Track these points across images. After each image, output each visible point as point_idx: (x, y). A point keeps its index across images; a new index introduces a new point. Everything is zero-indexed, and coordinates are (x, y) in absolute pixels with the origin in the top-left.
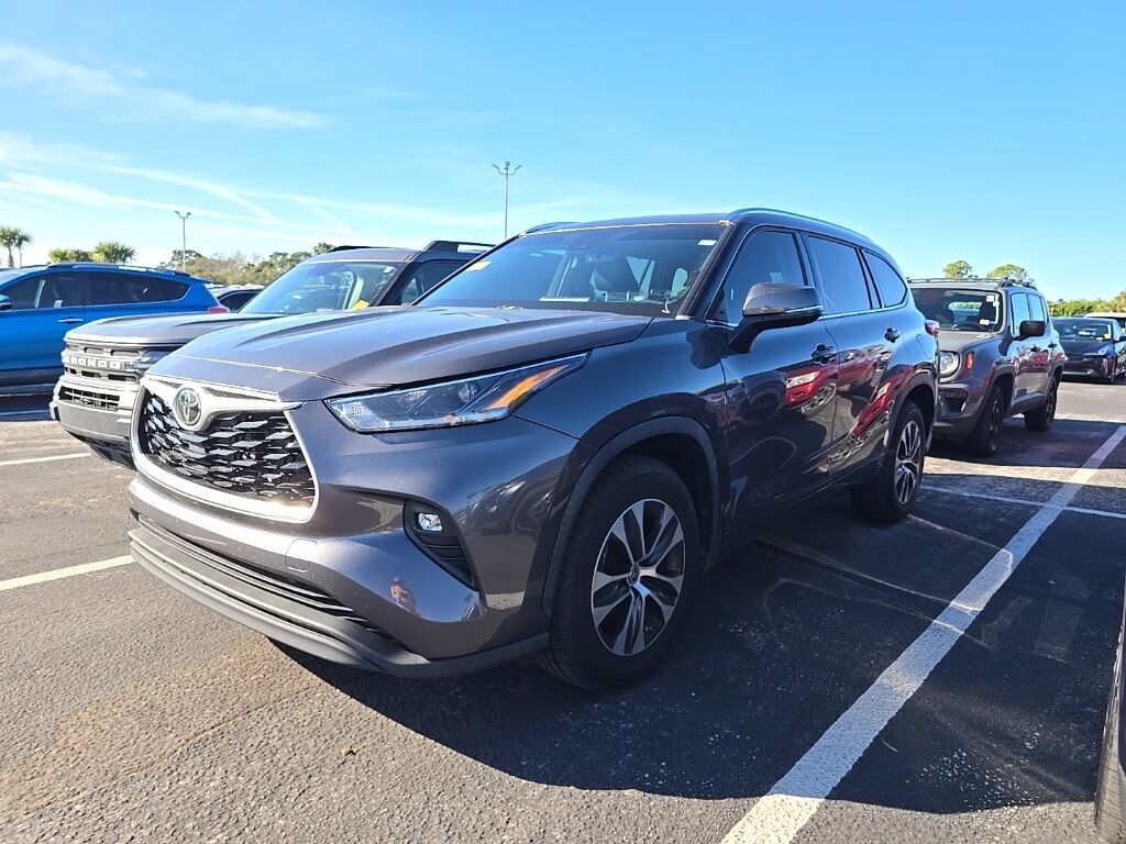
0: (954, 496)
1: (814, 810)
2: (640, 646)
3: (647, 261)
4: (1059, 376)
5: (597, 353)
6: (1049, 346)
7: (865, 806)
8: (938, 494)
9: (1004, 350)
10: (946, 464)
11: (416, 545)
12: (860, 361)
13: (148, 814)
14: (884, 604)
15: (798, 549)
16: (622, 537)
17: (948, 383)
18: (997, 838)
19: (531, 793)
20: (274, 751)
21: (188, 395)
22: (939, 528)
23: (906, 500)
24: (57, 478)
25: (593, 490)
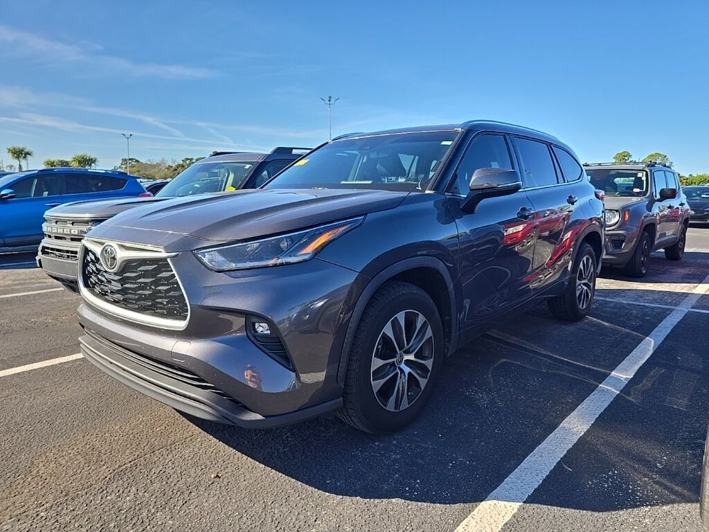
0: (616, 304)
1: (516, 510)
2: (405, 405)
3: (413, 156)
4: (686, 224)
5: (370, 216)
6: (680, 205)
7: (549, 507)
8: (607, 302)
9: (649, 208)
10: (612, 283)
11: (254, 343)
12: (554, 216)
13: (86, 518)
14: (568, 375)
15: (513, 340)
16: (390, 334)
17: (613, 230)
18: (636, 528)
19: (332, 501)
20: (169, 476)
21: (109, 250)
22: (606, 324)
23: (584, 307)
24: (44, 304)
25: (369, 305)
